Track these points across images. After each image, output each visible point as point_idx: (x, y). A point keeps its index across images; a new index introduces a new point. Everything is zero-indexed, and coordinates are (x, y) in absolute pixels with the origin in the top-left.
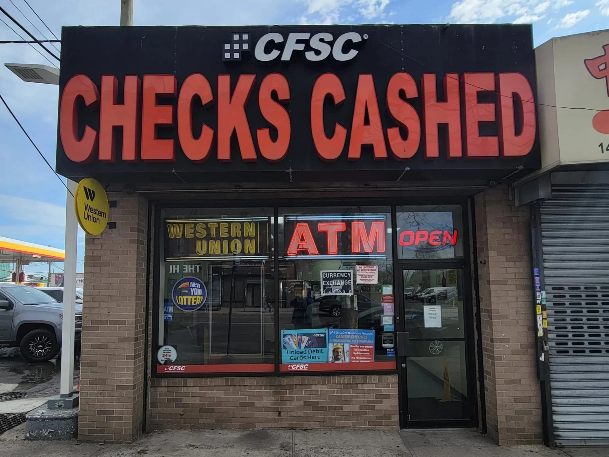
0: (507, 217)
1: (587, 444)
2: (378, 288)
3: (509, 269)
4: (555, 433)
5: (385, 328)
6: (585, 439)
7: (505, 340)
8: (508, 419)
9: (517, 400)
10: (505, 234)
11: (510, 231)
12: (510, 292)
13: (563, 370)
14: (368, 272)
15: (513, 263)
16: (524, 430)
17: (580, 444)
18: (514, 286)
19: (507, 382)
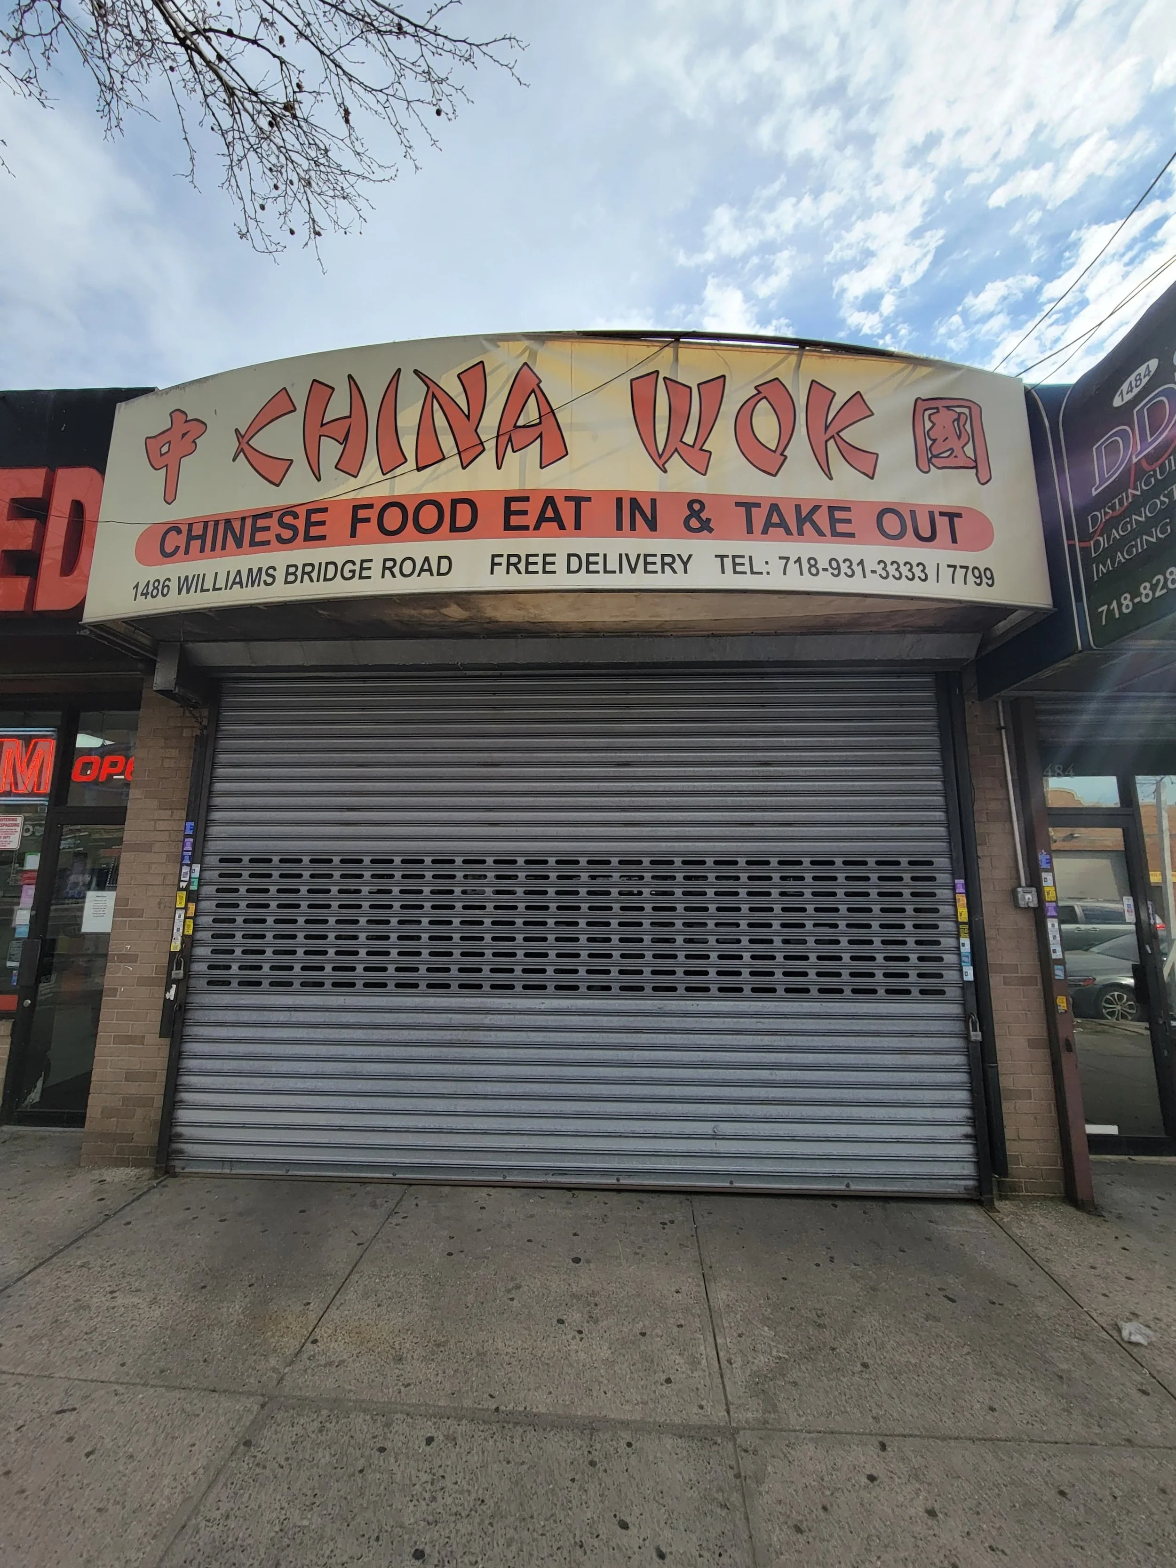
0: (176, 727)
1: (234, 1172)
2: (19, 857)
3: (160, 822)
4: (175, 1146)
5: (18, 930)
6: (232, 1162)
7: (130, 958)
8: (108, 1113)
9: (130, 1076)
10: (163, 758)
11: (174, 753)
12: (154, 866)
13: (212, 1019)
14: (5, 827)
15: (170, 812)
16: (130, 1138)
17: (219, 1171)
18: (164, 855)
19: (119, 1040)
